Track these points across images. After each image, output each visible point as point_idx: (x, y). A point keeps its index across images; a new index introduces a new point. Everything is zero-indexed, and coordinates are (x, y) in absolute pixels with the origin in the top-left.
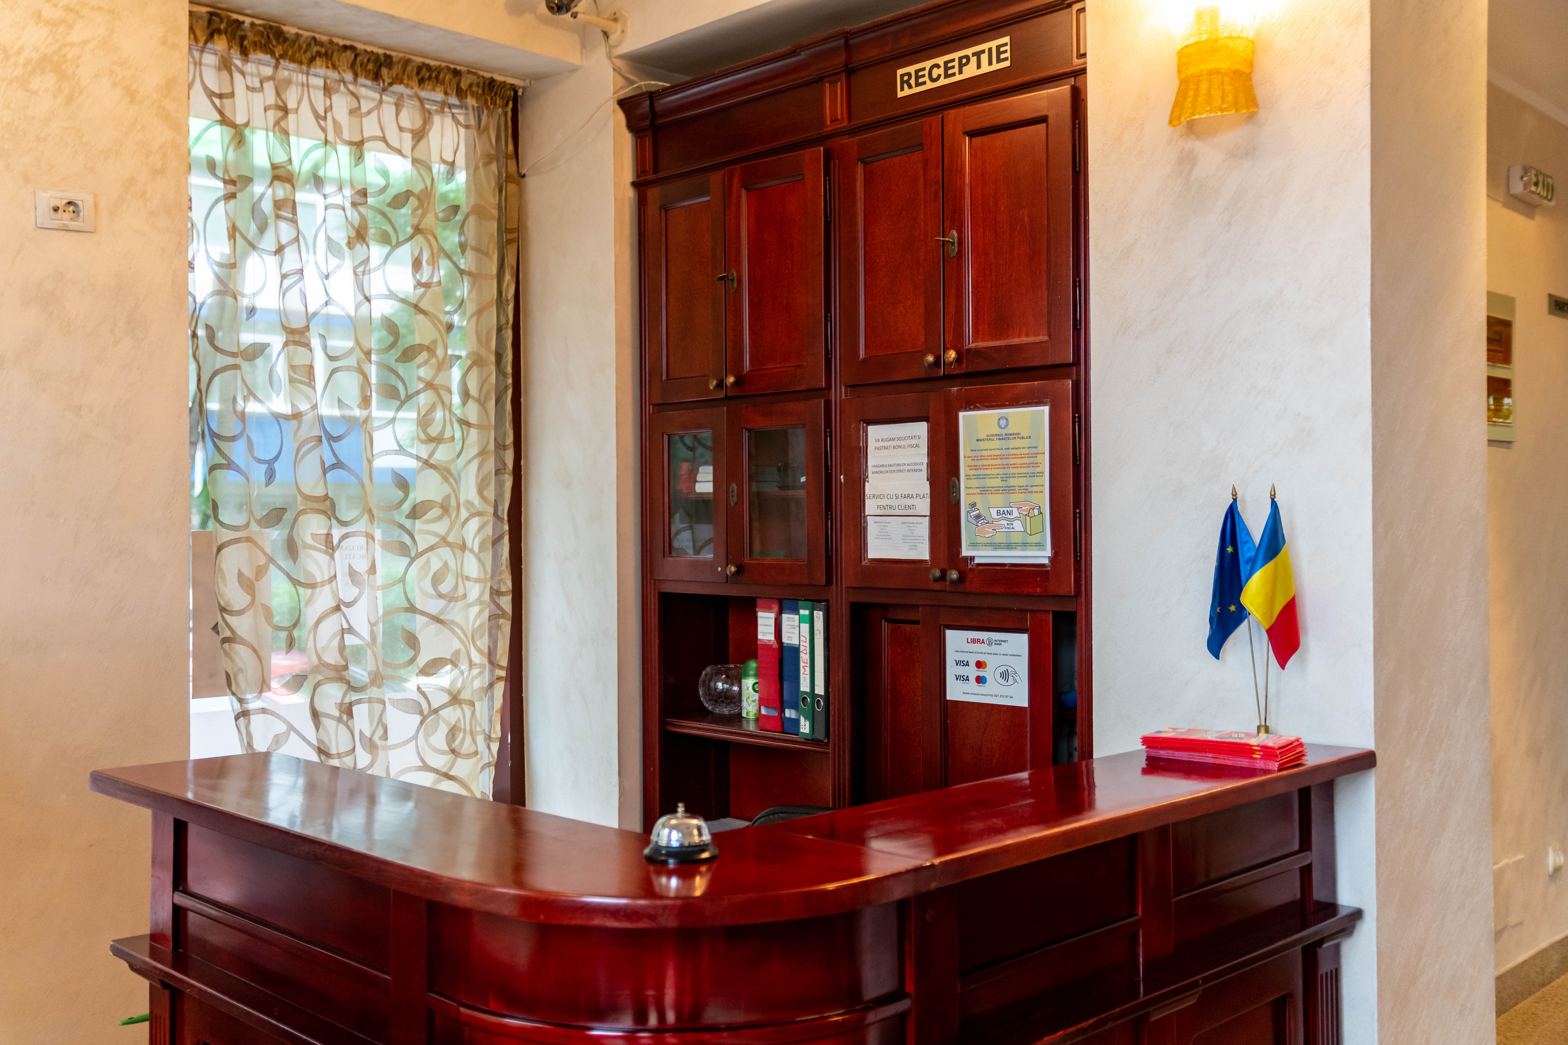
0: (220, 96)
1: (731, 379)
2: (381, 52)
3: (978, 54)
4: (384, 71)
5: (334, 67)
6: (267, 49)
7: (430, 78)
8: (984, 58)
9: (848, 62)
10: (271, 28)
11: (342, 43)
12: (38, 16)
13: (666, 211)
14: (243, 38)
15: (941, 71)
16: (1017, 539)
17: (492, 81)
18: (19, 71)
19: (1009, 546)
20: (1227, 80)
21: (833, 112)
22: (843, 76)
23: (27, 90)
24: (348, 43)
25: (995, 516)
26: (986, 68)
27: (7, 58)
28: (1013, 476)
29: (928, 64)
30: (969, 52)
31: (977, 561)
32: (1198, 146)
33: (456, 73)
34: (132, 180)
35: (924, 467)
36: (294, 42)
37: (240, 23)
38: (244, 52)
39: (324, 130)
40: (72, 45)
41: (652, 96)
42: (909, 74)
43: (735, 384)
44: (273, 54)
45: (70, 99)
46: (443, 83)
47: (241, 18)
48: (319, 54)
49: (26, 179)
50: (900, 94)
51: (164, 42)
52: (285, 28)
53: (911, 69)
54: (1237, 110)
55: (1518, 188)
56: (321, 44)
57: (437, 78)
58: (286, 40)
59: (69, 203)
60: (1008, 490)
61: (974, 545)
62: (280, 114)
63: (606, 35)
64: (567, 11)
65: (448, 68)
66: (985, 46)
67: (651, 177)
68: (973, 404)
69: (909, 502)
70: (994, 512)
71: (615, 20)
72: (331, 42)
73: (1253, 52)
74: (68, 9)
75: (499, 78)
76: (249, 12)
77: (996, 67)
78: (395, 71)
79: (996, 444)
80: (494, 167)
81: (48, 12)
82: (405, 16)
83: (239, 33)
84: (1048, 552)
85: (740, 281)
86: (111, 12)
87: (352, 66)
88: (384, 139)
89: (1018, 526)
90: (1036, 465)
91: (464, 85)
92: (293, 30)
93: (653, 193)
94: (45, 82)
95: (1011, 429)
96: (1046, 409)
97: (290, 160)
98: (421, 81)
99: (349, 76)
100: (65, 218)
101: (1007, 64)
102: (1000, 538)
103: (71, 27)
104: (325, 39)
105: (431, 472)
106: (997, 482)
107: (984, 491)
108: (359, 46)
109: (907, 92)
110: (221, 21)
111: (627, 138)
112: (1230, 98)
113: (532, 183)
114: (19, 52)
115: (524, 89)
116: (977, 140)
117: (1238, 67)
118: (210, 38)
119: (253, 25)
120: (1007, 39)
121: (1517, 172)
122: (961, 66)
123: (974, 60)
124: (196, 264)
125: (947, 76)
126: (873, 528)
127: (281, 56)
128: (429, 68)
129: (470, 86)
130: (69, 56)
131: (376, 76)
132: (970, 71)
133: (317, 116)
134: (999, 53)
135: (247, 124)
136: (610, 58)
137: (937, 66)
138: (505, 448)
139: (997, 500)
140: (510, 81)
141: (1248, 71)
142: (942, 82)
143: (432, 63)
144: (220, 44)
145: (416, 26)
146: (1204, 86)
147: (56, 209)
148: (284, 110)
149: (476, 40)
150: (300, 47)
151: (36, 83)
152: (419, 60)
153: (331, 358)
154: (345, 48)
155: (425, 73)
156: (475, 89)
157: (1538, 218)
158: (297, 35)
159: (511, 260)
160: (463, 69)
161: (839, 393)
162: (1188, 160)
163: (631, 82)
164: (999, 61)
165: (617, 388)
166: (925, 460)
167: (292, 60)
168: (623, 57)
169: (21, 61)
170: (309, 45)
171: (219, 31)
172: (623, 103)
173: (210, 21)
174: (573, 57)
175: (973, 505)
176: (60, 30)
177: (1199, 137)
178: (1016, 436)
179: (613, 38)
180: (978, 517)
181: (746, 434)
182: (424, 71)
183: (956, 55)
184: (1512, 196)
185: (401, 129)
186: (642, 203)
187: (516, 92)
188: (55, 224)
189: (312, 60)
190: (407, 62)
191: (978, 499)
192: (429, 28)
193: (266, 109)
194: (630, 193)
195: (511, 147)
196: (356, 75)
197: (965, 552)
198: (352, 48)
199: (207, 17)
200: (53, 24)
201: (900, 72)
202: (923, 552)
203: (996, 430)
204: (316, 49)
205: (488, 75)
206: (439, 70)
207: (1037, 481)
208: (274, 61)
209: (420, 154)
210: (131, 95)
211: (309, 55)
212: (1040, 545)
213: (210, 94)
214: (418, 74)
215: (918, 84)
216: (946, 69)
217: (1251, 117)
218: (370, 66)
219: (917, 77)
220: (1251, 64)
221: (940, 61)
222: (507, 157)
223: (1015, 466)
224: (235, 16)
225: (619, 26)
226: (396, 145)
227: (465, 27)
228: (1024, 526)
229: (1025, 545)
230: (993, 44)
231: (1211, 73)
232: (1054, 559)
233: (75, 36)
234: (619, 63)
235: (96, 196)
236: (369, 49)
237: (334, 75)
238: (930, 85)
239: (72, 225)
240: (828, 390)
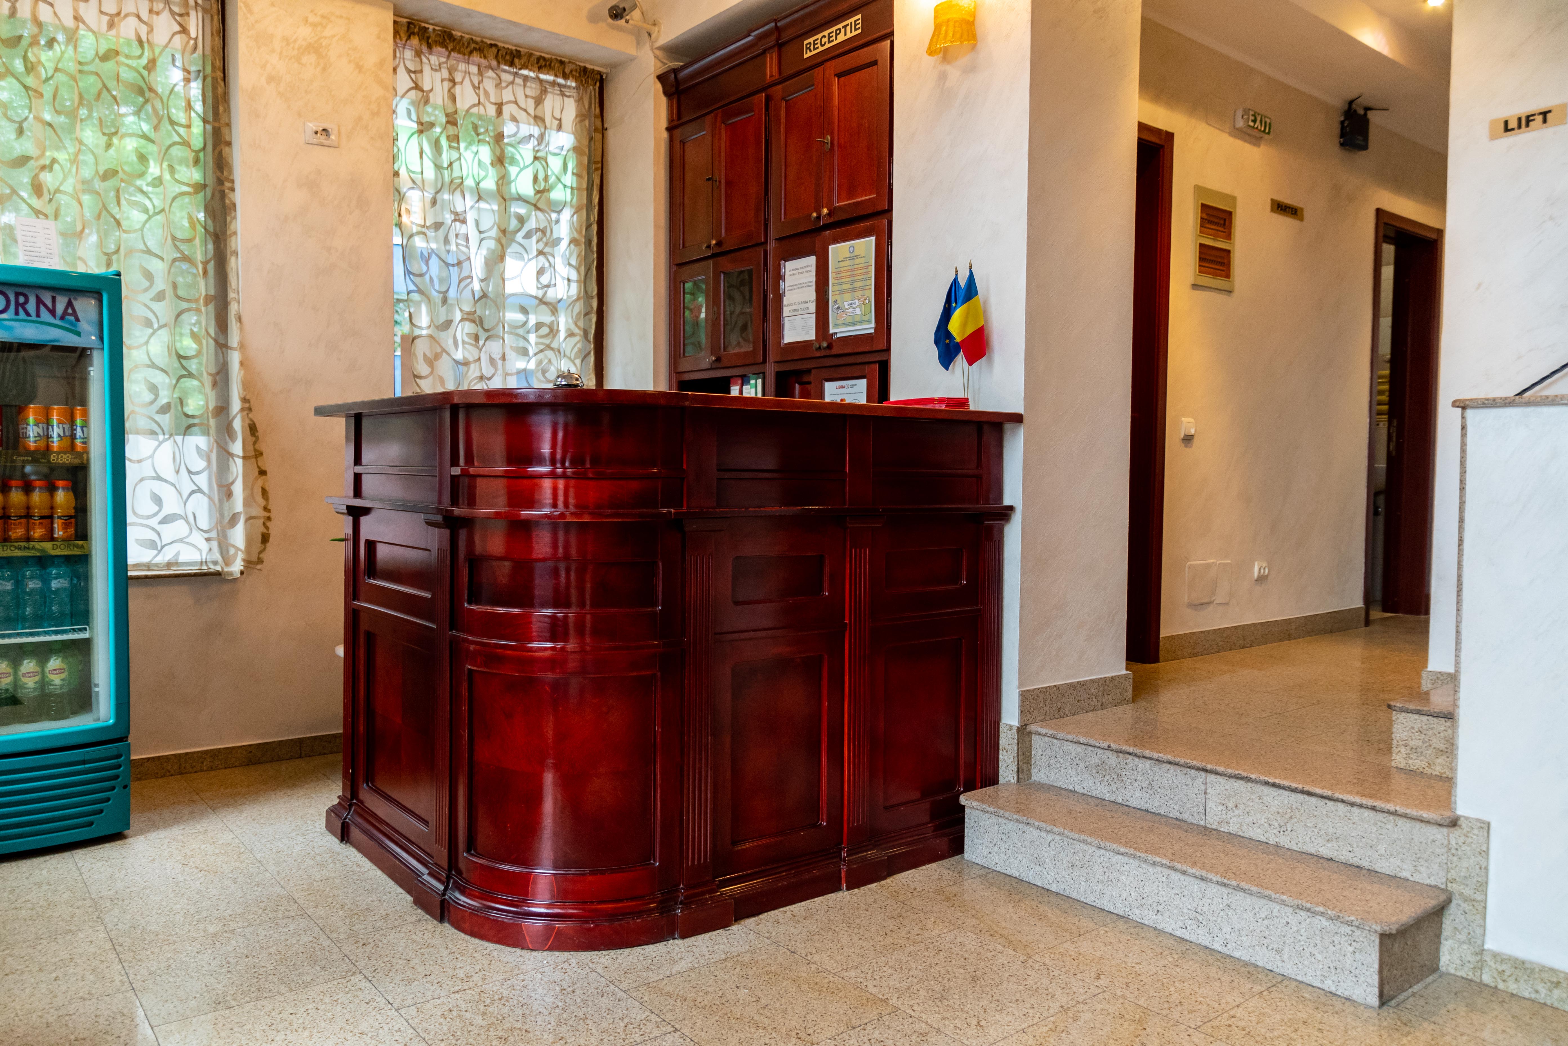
0: (415, 72)
1: (714, 242)
2: (514, 48)
3: (845, 27)
4: (516, 61)
5: (485, 57)
6: (443, 45)
7: (545, 65)
8: (848, 28)
9: (778, 39)
10: (445, 32)
11: (489, 42)
12: (306, 20)
13: (684, 144)
14: (428, 38)
15: (826, 40)
16: (857, 319)
17: (585, 68)
18: (295, 52)
19: (854, 324)
20: (957, 24)
21: (771, 71)
22: (776, 49)
23: (300, 63)
24: (493, 42)
25: (847, 306)
26: (849, 35)
27: (288, 44)
28: (856, 281)
29: (819, 36)
30: (840, 26)
31: (839, 335)
32: (948, 68)
33: (562, 63)
34: (360, 118)
35: (814, 284)
36: (460, 41)
37: (426, 29)
38: (430, 47)
39: (478, 95)
40: (325, 38)
41: (675, 71)
42: (810, 43)
43: (716, 244)
44: (447, 48)
45: (324, 69)
46: (553, 69)
47: (427, 26)
48: (475, 49)
49: (299, 115)
50: (806, 56)
51: (379, 37)
52: (454, 33)
53: (811, 40)
54: (962, 42)
55: (1240, 123)
56: (476, 43)
57: (550, 65)
58: (455, 40)
59: (324, 130)
60: (854, 290)
61: (836, 326)
62: (451, 84)
63: (650, 35)
64: (622, 18)
65: (557, 60)
66: (848, 22)
67: (676, 123)
68: (836, 240)
69: (805, 305)
70: (846, 304)
71: (655, 25)
72: (482, 41)
73: (975, 8)
74: (323, 17)
75: (589, 66)
76: (431, 22)
77: (854, 33)
78: (522, 61)
79: (848, 263)
80: (587, 123)
81: (312, 19)
82: (523, 22)
83: (427, 35)
84: (873, 325)
85: (720, 182)
86: (349, 19)
87: (496, 57)
88: (516, 103)
89: (858, 311)
90: (868, 273)
91: (567, 71)
92: (459, 34)
93: (677, 132)
94: (310, 59)
95: (856, 253)
96: (873, 238)
97: (456, 112)
98: (540, 68)
99: (494, 63)
100: (322, 138)
101: (859, 31)
102: (849, 320)
103: (325, 27)
104: (479, 39)
105: (543, 307)
106: (848, 286)
107: (841, 292)
108: (500, 44)
109: (809, 54)
110: (415, 27)
111: (664, 100)
112: (958, 35)
113: (611, 134)
114: (295, 41)
115: (607, 74)
116: (842, 79)
117: (965, 17)
118: (409, 38)
119: (434, 30)
120: (859, 16)
121: (1240, 113)
122: (837, 35)
123: (843, 30)
124: (401, 172)
125: (829, 42)
126: (787, 324)
127: (452, 50)
128: (544, 59)
129: (571, 71)
130: (324, 44)
131: (512, 64)
132: (841, 38)
133: (474, 87)
134: (856, 25)
135: (432, 90)
136: (652, 49)
137: (824, 36)
138: (592, 297)
139: (847, 296)
140: (597, 68)
141: (971, 19)
142: (827, 46)
143: (546, 56)
144: (415, 41)
145: (530, 29)
146: (944, 29)
147: (316, 133)
148: (453, 81)
149: (567, 38)
150: (463, 44)
151: (305, 59)
152: (538, 54)
153: (480, 232)
154: (491, 45)
155: (542, 62)
156: (574, 73)
157: (1263, 146)
158: (461, 36)
159: (597, 181)
160: (567, 60)
161: (771, 245)
162: (943, 77)
163: (665, 64)
164: (856, 29)
165: (655, 255)
166: (814, 279)
167: (459, 52)
168: (659, 48)
169: (297, 46)
170: (469, 43)
171: (413, 33)
172: (660, 78)
173: (408, 27)
174: (632, 51)
175: (836, 301)
176: (319, 28)
177: (949, 63)
178: (858, 256)
179: (653, 36)
180: (838, 308)
181: (722, 276)
182: (541, 61)
183: (834, 29)
184: (1237, 129)
185: (526, 96)
186: (671, 140)
187: (601, 76)
188: (315, 141)
189: (471, 53)
190: (531, 55)
191: (838, 297)
192: (539, 30)
193: (442, 81)
194: (665, 135)
195: (598, 111)
196: (499, 63)
197: (831, 331)
198: (496, 45)
199: (406, 24)
200: (314, 25)
201: (806, 42)
202: (812, 336)
203: (848, 255)
204: (473, 45)
205: (582, 65)
206: (551, 60)
207: (868, 282)
208: (447, 53)
209: (539, 114)
210: (359, 68)
211: (469, 49)
212: (869, 321)
213: (409, 71)
214: (537, 63)
215: (815, 49)
216: (829, 37)
217: (974, 47)
218: (508, 57)
219: (814, 44)
220: (974, 15)
221: (826, 33)
222: (595, 116)
223: (857, 275)
224: (423, 25)
225: (656, 29)
226: (523, 106)
227: (560, 30)
228: (861, 310)
229: (861, 322)
230: (853, 20)
231: (948, 20)
232: (876, 329)
233: (328, 32)
234: (658, 53)
235: (339, 126)
236: (506, 46)
237: (484, 62)
238: (821, 49)
239: (326, 142)
240: (766, 242)
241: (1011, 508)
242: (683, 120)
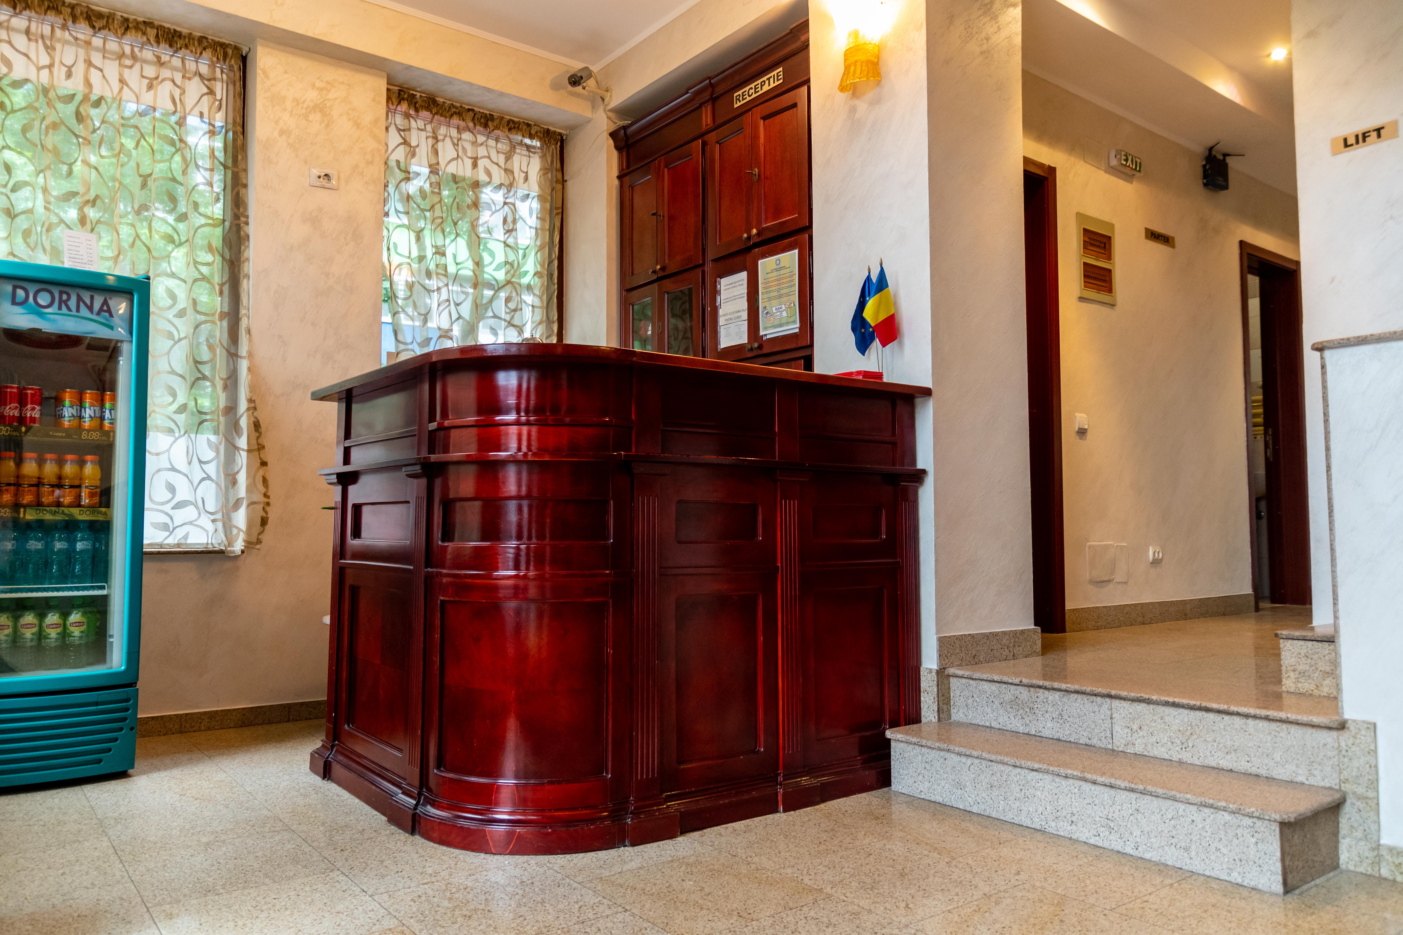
0: (404, 130)
1: (659, 267)
2: (488, 112)
3: (769, 79)
4: (490, 123)
5: (463, 120)
6: (428, 109)
7: (514, 127)
8: (772, 80)
9: (712, 94)
10: (430, 98)
11: (467, 107)
12: (313, 86)
13: (632, 188)
14: (416, 103)
15: (753, 91)
16: (784, 321)
17: (548, 130)
18: (304, 111)
19: (781, 325)
20: (864, 64)
21: (706, 121)
22: (710, 102)
23: (307, 120)
24: (470, 107)
25: (774, 311)
26: (772, 85)
27: (298, 104)
28: (783, 289)
29: (747, 89)
30: (765, 78)
31: (768, 337)
32: (857, 102)
33: (528, 125)
34: (357, 166)
35: (746, 295)
36: (442, 106)
37: (414, 96)
38: (417, 110)
39: (457, 151)
40: (329, 100)
41: (625, 128)
42: (739, 95)
43: (660, 269)
44: (431, 112)
45: (327, 126)
46: (521, 130)
47: (415, 93)
48: (455, 113)
49: (306, 162)
50: (736, 106)
51: (374, 100)
52: (438, 99)
53: (740, 92)
54: (868, 78)
55: (1114, 162)
56: (456, 107)
57: (518, 127)
58: (438, 105)
59: (326, 175)
60: (780, 296)
61: (765, 328)
62: (434, 141)
63: (603, 100)
64: (579, 85)
65: (524, 123)
66: (772, 74)
67: (626, 171)
68: (764, 256)
69: (739, 314)
70: (774, 309)
71: (607, 91)
72: (461, 107)
73: (879, 51)
74: (328, 83)
75: (552, 129)
76: (418, 89)
77: (777, 83)
78: (495, 124)
79: (775, 274)
80: (549, 175)
81: (319, 84)
82: (496, 88)
83: (414, 101)
84: (798, 325)
85: (663, 216)
86: (349, 85)
87: (473, 120)
88: (489, 157)
89: (784, 314)
90: (792, 281)
91: (533, 132)
92: (442, 100)
93: (627, 179)
94: (315, 117)
95: (781, 265)
96: (796, 251)
97: (438, 163)
98: (510, 129)
99: (471, 125)
100: (323, 182)
101: (781, 81)
102: (777, 322)
103: (329, 91)
104: (458, 105)
105: (512, 328)
106: (775, 294)
107: (770, 299)
108: (476, 109)
109: (739, 104)
110: (405, 93)
111: (615, 154)
112: (865, 73)
113: (569, 184)
114: (304, 102)
115: (567, 135)
116: (767, 121)
117: (870, 58)
118: (399, 103)
119: (421, 96)
120: (781, 69)
121: (1113, 154)
122: (762, 86)
123: (767, 82)
124: (390, 213)
125: (756, 92)
126: (722, 332)
127: (436, 113)
128: (513, 121)
129: (536, 132)
130: (328, 105)
131: (486, 126)
132: (766, 88)
133: (454, 144)
134: (778, 76)
135: (418, 146)
136: (605, 111)
137: (751, 88)
138: (553, 322)
139: (775, 302)
140: (558, 130)
141: (876, 60)
142: (754, 96)
143: (515, 119)
144: (404, 106)
145: (502, 94)
146: (852, 68)
147: (319, 177)
148: (435, 138)
149: (534, 102)
150: (445, 109)
151: (311, 117)
152: (509, 117)
153: (457, 264)
154: (469, 110)
155: (511, 125)
156: (539, 134)
157: (1134, 183)
158: (444, 102)
159: (558, 224)
160: (533, 123)
161: (709, 267)
162: (853, 110)
163: (615, 123)
164: (778, 80)
165: (607, 282)
166: (746, 291)
167: (441, 115)
168: (611, 110)
169: (305, 106)
170: (450, 108)
171: (403, 99)
172: (613, 135)
173: (399, 94)
174: (588, 114)
175: (765, 308)
176: (324, 92)
177: (857, 98)
178: (784, 268)
179: (606, 100)
180: (767, 313)
181: (666, 296)
182: (511, 124)
183: (759, 81)
184: (1111, 167)
185: (498, 152)
186: (621, 186)
187: (562, 138)
188: (318, 184)
189: (452, 116)
190: (502, 118)
191: (767, 304)
192: (508, 96)
193: (427, 138)
194: (616, 182)
195: (559, 165)
196: (475, 125)
197: (762, 333)
198: (473, 110)
199: (397, 92)
200: (320, 89)
201: (735, 95)
202: (744, 340)
203: (775, 267)
204: (453, 110)
205: (546, 127)
206: (519, 123)
207: (793, 289)
208: (431, 116)
209: (508, 167)
210: (357, 125)
211: (450, 113)
212: (794, 322)
213: (399, 130)
214: (508, 125)
215: (743, 99)
216: (756, 89)
217: (879, 83)
218: (482, 120)
219: (743, 96)
220: (878, 57)
221: (753, 85)
222: (557, 170)
223: (783, 283)
224: (412, 92)
225: (609, 94)
226: (495, 161)
227: (527, 95)
228: (787, 314)
229: (787, 323)
230: (775, 73)
231: (856, 61)
232: (800, 328)
233: (331, 96)
234: (610, 114)
235: (339, 173)
236: (481, 111)
237: (462, 124)
238: (748, 99)
239: (327, 185)
240: (703, 264)
241: (924, 472)
242: (630, 169)
